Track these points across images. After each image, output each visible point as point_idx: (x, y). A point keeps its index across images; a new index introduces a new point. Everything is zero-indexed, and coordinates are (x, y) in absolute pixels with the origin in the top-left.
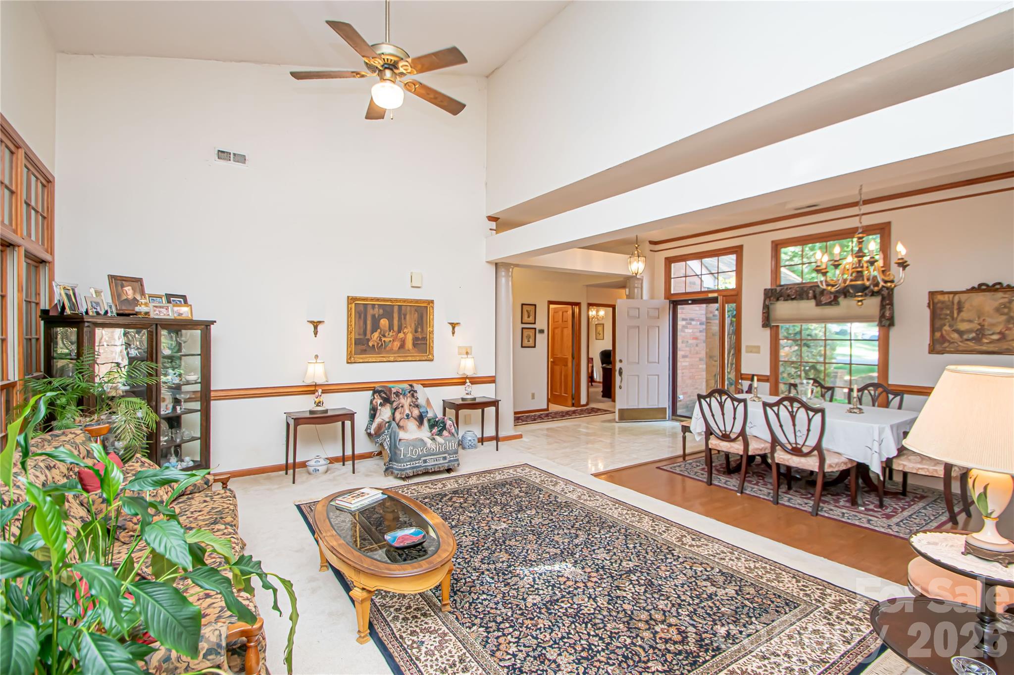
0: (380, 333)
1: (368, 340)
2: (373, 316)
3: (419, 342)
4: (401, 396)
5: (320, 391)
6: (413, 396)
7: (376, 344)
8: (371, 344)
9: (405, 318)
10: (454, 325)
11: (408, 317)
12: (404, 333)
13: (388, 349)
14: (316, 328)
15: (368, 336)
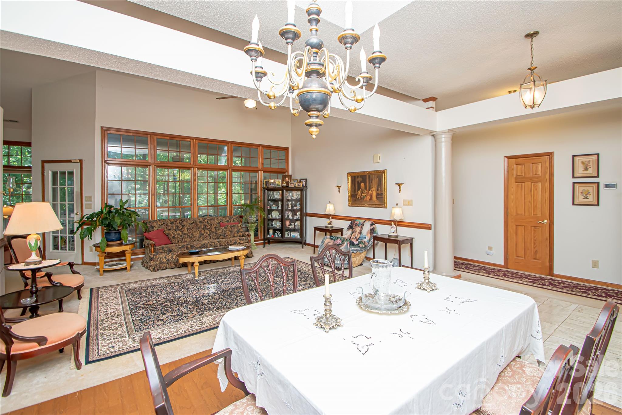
0: (361, 191)
1: (356, 195)
2: (358, 182)
3: (379, 196)
4: (357, 226)
5: (330, 218)
6: (362, 227)
7: (359, 197)
8: (357, 197)
9: (372, 182)
10: (399, 185)
11: (373, 181)
12: (372, 191)
13: (364, 200)
14: (339, 188)
15: (356, 193)
